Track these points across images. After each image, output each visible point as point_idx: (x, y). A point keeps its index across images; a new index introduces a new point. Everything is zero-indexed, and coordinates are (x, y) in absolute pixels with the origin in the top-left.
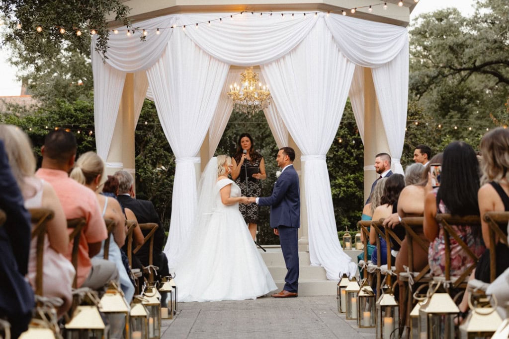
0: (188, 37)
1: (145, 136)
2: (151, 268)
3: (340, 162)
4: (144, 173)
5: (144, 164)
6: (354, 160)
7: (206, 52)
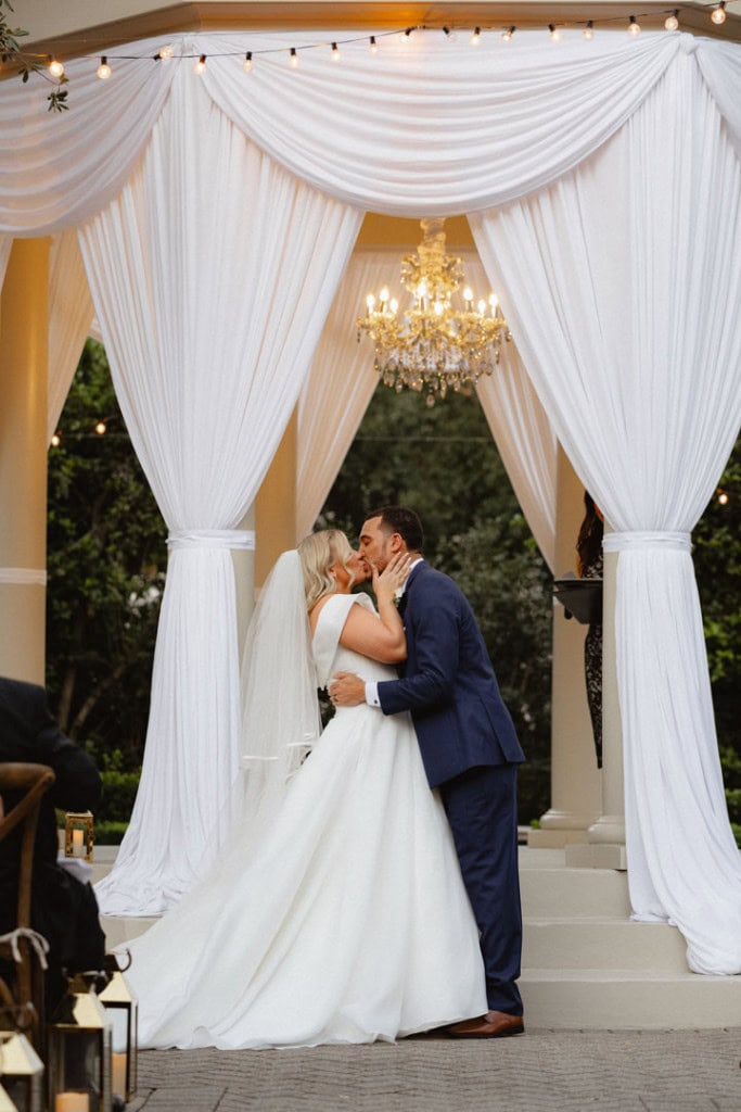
0: (221, 111)
1: (108, 474)
2: (23, 940)
3: (714, 569)
4: (99, 592)
5: (102, 563)
7: (281, 167)
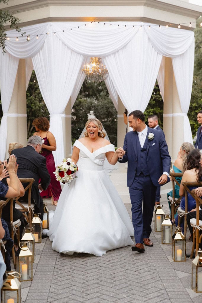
2: (30, 208)
6: (153, 101)
7: (69, 48)
